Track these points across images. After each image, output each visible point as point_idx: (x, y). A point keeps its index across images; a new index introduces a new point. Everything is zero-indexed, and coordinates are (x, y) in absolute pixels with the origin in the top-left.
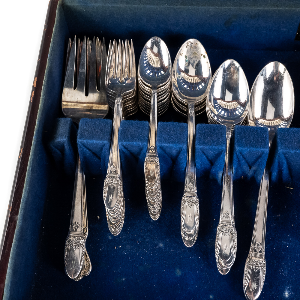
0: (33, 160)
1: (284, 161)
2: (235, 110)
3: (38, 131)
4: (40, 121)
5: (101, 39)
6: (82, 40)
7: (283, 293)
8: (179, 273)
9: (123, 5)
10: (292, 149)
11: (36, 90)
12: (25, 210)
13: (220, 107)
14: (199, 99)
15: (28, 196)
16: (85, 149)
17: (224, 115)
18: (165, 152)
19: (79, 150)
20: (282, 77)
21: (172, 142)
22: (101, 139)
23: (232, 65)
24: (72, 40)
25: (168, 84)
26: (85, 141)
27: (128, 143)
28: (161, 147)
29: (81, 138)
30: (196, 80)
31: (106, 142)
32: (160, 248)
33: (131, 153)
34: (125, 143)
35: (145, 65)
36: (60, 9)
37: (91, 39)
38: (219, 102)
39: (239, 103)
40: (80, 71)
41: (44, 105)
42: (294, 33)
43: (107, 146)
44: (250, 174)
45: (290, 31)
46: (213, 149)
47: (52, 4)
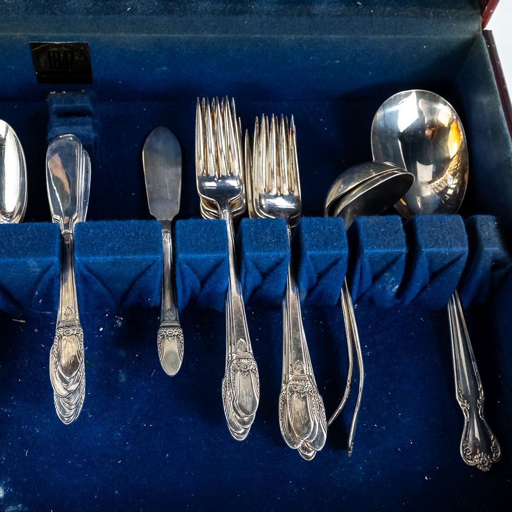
42: (30, 74)
45: (24, 69)
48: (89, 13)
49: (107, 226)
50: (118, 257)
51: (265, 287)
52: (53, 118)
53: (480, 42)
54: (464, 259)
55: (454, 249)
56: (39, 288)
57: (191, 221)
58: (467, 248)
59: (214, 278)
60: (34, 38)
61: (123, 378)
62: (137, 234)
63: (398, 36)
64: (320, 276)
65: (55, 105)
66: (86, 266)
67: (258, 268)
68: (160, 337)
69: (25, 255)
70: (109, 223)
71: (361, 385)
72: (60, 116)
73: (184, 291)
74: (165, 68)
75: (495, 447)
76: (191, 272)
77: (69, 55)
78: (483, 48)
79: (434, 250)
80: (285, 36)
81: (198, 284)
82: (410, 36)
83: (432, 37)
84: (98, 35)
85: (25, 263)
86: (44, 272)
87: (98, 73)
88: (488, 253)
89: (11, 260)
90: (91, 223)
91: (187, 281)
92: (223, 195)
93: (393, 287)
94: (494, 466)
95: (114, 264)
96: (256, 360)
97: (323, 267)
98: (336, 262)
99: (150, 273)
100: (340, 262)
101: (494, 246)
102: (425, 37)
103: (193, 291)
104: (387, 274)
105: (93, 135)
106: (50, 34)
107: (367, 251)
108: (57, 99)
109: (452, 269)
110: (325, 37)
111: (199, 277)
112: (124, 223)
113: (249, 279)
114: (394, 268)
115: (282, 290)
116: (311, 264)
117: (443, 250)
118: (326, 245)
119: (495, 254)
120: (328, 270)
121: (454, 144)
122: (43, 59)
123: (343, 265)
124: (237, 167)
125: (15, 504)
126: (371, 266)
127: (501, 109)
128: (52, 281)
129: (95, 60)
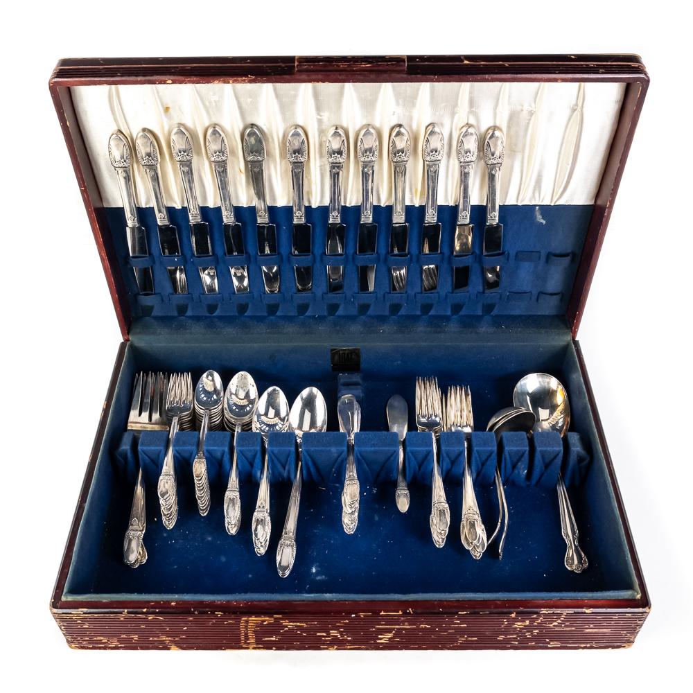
0: (101, 462)
1: (308, 458)
2: (275, 425)
3: (106, 440)
4: (108, 433)
5: (164, 374)
6: (147, 375)
7: (310, 569)
8: (223, 559)
9: (182, 345)
10: (312, 447)
11: (106, 411)
12: (92, 498)
13: (263, 423)
14: (246, 419)
15: (95, 488)
16: (145, 456)
17: (265, 429)
18: (212, 456)
19: (140, 456)
20: (316, 396)
21: (216, 446)
22: (158, 446)
23: (274, 390)
24: (139, 375)
25: (220, 407)
26: (145, 448)
27: (180, 448)
28: (207, 450)
29: (141, 446)
30: (245, 402)
31: (162, 448)
32: (208, 541)
33: (184, 458)
34: (177, 448)
35: (201, 389)
36: (128, 349)
37: (156, 374)
38: (263, 418)
39: (280, 419)
40: (145, 401)
41: (110, 428)
42: (329, 365)
43: (163, 452)
44: (285, 475)
45: (326, 363)
46: (250, 451)
47: (123, 346)
48: (361, 333)
49: (371, 434)
50: (377, 448)
51: (453, 470)
52: (340, 387)
53: (571, 346)
54: (561, 454)
55: (555, 448)
56: (335, 467)
57: (414, 432)
58: (562, 448)
59: (425, 463)
60: (332, 346)
61: (377, 518)
62: (386, 438)
63: (525, 343)
64: (483, 465)
65: (342, 380)
66: (360, 453)
67: (449, 458)
68: (397, 494)
69: (330, 446)
70: (372, 432)
71: (506, 522)
72: (344, 385)
73: (410, 470)
74: (399, 362)
75: (585, 561)
76: (413, 459)
77: (350, 355)
78: (572, 349)
79: (543, 449)
80: (463, 344)
81: (417, 468)
82: (532, 343)
83: (544, 344)
84: (365, 344)
85: (330, 450)
86: (339, 456)
87: (363, 365)
88: (574, 452)
89: (323, 448)
90: (362, 432)
91: (411, 465)
92: (431, 425)
93: (524, 471)
94: (584, 571)
95: (375, 452)
96: (448, 503)
97: (484, 458)
98: (490, 455)
99: (392, 458)
100: (493, 455)
101: (577, 447)
102: (541, 344)
103: (414, 472)
104: (519, 464)
105: (362, 395)
106: (341, 344)
107: (507, 448)
108: (343, 377)
109: (556, 461)
110: (485, 344)
111: (418, 463)
112: (380, 433)
113: (444, 464)
114: (523, 459)
115: (462, 471)
116: (477, 456)
117: (548, 449)
118: (485, 444)
119: (578, 452)
120: (487, 460)
121: (560, 398)
122: (336, 357)
123: (494, 456)
124: (437, 407)
125: (321, 575)
126: (510, 458)
127: (582, 379)
128: (342, 461)
129: (363, 357)
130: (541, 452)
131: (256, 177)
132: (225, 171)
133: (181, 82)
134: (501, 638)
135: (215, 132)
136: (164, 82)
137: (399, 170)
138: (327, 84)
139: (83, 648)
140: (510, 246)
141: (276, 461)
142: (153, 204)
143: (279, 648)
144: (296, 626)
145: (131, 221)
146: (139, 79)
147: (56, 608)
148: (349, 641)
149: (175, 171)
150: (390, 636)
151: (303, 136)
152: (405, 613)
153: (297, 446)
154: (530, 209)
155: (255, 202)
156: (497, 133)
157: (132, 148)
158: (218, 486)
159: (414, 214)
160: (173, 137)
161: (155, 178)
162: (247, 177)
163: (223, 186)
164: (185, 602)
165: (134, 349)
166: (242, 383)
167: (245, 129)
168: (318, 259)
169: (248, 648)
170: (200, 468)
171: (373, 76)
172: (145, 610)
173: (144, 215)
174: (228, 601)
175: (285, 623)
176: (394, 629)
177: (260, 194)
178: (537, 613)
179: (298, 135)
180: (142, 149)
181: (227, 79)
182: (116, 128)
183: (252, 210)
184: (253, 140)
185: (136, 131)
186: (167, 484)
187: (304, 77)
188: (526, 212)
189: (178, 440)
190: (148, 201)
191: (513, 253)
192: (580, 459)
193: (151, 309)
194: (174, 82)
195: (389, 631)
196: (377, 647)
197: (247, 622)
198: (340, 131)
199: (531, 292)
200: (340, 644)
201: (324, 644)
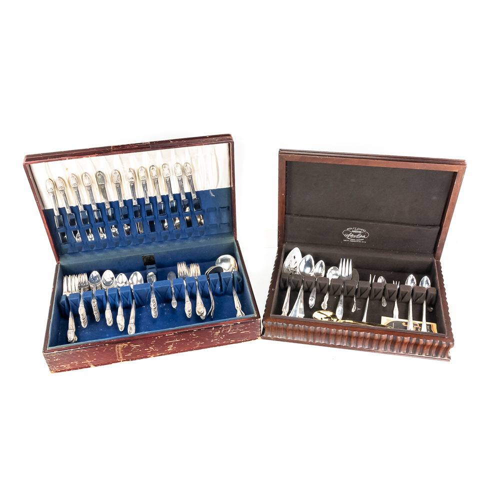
5: (75, 275)
11: (54, 289)
14: (111, 287)
16: (72, 302)
18: (98, 299)
19: (70, 303)
21: (100, 294)
23: (121, 275)
25: (100, 284)
27: (86, 298)
28: (96, 297)
31: (78, 298)
32: (101, 331)
33: (87, 301)
34: (84, 298)
35: (91, 277)
36: (59, 267)
42: (143, 263)
43: (79, 300)
44: (129, 303)
45: (141, 263)
46: (113, 294)
47: (57, 266)
48: (153, 249)
49: (160, 281)
51: (192, 291)
52: (147, 270)
54: (232, 279)
56: (147, 296)
58: (232, 277)
60: (143, 255)
61: (166, 313)
62: (166, 282)
64: (203, 287)
66: (156, 289)
68: (172, 302)
72: (149, 269)
73: (176, 294)
76: (177, 289)
77: (150, 258)
78: (235, 243)
79: (224, 277)
81: (179, 292)
82: (220, 243)
83: (225, 243)
84: (155, 252)
85: (144, 289)
86: (148, 292)
87: (156, 261)
88: (235, 277)
89: (141, 289)
90: (157, 282)
91: (176, 291)
93: (219, 288)
95: (161, 287)
98: (205, 283)
99: (168, 289)
101: (236, 275)
103: (178, 294)
104: (217, 285)
105: (156, 271)
106: (146, 253)
107: (211, 279)
108: (148, 267)
110: (202, 246)
111: (179, 290)
112: (163, 281)
113: (189, 290)
114: (218, 283)
116: (200, 284)
117: (227, 278)
118: (202, 279)
119: (237, 277)
120: (204, 285)
122: (145, 259)
124: (186, 271)
126: (213, 283)
128: (150, 293)
129: (155, 258)
130: (223, 279)
131: (103, 191)
132: (91, 190)
133: (72, 159)
134: (212, 341)
135: (86, 176)
136: (66, 159)
137: (156, 182)
138: (123, 154)
139: (56, 372)
140: (205, 207)
141: (124, 297)
142: (65, 206)
143: (132, 360)
144: (137, 347)
145: (57, 213)
146: (56, 159)
147: (45, 353)
148: (157, 352)
149: (72, 192)
150: (172, 346)
151: (118, 173)
152: (174, 333)
153: (131, 290)
154: (208, 191)
155: (104, 201)
156: (188, 165)
157: (55, 185)
158: (102, 311)
159: (165, 198)
160: (70, 179)
161: (65, 195)
162: (100, 191)
163: (91, 195)
164: (94, 343)
165: (61, 266)
166: (108, 275)
167: (97, 173)
168: (132, 221)
169: (120, 361)
170: (94, 304)
171: (139, 150)
172: (79, 348)
173: (61, 211)
174: (110, 340)
175: (132, 346)
176: (172, 343)
177: (106, 197)
178: (221, 326)
179: (116, 173)
180: (59, 185)
181: (88, 156)
182: (48, 178)
183: (103, 204)
184: (100, 177)
185: (55, 179)
186: (82, 311)
187: (115, 152)
188: (206, 193)
189: (84, 295)
190: (63, 205)
191: (206, 209)
192: (239, 280)
193: (67, 249)
194: (69, 159)
195: (170, 344)
196: (169, 353)
197: (118, 347)
198: (131, 170)
199: (217, 224)
200: (154, 354)
201: (148, 355)
